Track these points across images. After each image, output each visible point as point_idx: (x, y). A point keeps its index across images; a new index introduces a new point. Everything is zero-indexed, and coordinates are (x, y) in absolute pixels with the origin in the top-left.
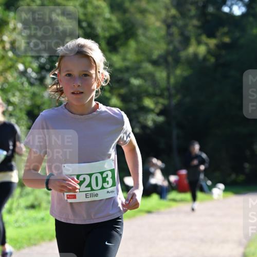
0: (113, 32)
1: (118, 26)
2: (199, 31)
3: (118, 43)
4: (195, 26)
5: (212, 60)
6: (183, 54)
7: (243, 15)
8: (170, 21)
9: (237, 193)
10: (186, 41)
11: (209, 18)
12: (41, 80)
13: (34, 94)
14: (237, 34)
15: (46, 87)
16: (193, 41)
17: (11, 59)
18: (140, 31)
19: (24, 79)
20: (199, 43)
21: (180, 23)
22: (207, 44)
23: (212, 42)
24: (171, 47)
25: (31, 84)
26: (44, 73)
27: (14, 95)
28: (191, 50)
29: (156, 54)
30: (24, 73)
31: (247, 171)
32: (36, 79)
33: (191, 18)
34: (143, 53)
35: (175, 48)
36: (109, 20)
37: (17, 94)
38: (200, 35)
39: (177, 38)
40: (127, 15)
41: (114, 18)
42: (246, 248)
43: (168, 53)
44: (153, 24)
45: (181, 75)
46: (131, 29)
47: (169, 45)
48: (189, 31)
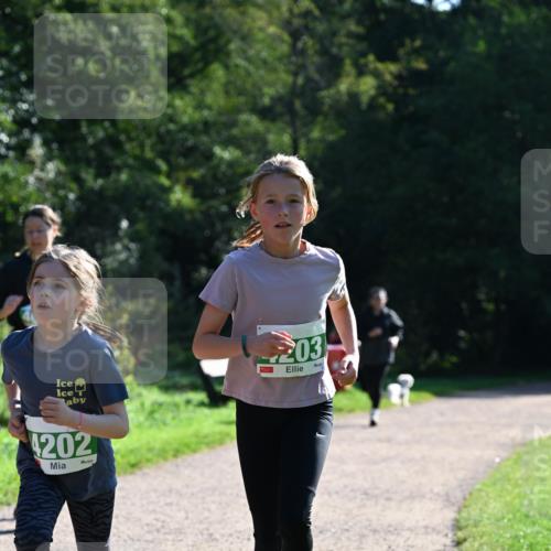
0: (175, 48)
1: (186, 33)
2: (363, 46)
3: (187, 72)
4: (350, 35)
5: (390, 107)
6: (326, 95)
7: (455, 11)
8: (297, 22)
9: (441, 393)
10: (333, 68)
11: (382, 17)
12: (21, 149)
13: (5, 179)
14: (442, 54)
15: (32, 163)
16: (348, 66)
18: (234, 46)
20: (361, 71)
21: (321, 27)
22: (377, 74)
23: (390, 69)
24: (300, 81)
26: (26, 133)
28: (343, 86)
29: (268, 95)
31: (463, 345)
32: (8, 147)
33: (344, 17)
34: (241, 93)
35: (308, 80)
36: (168, 21)
38: (364, 55)
39: (314, 60)
40: (207, 10)
41: (177, 16)
42: (459, 511)
43: (294, 92)
44: (261, 29)
45: (322, 140)
46: (214, 40)
47: (296, 74)
48: (340, 46)
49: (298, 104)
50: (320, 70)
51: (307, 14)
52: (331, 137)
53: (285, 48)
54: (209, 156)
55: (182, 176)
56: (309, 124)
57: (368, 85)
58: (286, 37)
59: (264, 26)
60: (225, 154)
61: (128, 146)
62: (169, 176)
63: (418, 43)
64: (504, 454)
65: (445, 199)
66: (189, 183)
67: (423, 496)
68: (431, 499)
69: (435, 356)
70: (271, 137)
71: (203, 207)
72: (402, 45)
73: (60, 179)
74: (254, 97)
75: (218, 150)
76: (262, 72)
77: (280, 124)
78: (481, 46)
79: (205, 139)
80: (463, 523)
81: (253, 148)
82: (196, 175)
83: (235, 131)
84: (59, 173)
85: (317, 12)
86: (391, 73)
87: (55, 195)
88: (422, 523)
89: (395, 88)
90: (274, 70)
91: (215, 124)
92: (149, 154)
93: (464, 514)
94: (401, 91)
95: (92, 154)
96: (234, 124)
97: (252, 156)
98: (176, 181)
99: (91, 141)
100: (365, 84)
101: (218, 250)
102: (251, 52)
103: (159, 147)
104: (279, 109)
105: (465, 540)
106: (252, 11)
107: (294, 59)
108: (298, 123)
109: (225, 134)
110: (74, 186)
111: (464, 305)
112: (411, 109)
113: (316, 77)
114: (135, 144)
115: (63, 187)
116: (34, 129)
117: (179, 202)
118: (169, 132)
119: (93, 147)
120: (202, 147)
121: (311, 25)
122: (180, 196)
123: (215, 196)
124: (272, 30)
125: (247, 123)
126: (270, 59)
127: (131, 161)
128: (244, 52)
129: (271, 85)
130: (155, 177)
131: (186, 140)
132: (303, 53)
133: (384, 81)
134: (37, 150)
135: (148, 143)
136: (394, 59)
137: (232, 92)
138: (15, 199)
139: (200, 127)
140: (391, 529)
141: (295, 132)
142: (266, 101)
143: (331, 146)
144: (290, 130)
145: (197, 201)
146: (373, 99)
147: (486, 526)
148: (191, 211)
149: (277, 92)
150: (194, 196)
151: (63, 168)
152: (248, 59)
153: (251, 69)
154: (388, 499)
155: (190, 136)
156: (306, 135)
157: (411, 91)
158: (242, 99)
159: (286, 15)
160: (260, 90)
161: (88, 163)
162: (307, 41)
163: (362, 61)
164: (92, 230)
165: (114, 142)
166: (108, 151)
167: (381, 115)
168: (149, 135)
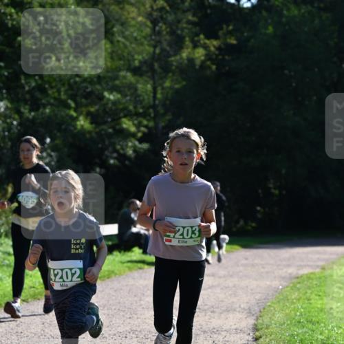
2: (197, 29)
4: (189, 22)
5: (214, 67)
6: (174, 59)
7: (254, 7)
8: (155, 14)
9: (245, 246)
10: (178, 44)
11: (209, 11)
14: (246, 34)
16: (188, 42)
18: (116, 29)
20: (195, 46)
21: (170, 18)
22: (205, 47)
23: (213, 44)
24: (158, 51)
28: (184, 55)
29: (138, 60)
31: (259, 216)
33: (184, 12)
35: (163, 50)
38: (197, 35)
39: (166, 38)
42: (257, 319)
43: (154, 57)
44: (133, 19)
45: (171, 88)
47: (155, 47)
48: (182, 30)
49: (156, 65)
50: (170, 45)
51: (162, 9)
52: (177, 86)
53: (148, 31)
54: (101, 98)
55: (84, 110)
56: (163, 78)
57: (200, 54)
58: (149, 23)
59: (135, 16)
60: (111, 96)
61: (50, 92)
62: (75, 110)
63: (231, 28)
64: (285, 284)
65: (248, 125)
66: (88, 114)
67: (235, 310)
68: (239, 312)
69: (242, 222)
70: (140, 86)
71: (97, 130)
72: (221, 28)
73: (8, 112)
74: (129, 60)
75: (106, 94)
76: (133, 45)
77: (145, 78)
78: (271, 29)
79: (98, 87)
80: (259, 327)
81: (129, 93)
82: (92, 110)
83: (117, 82)
84: (7, 108)
85: (168, 8)
86: (214, 47)
87: (4, 122)
88: (234, 327)
89: (217, 55)
90: (142, 44)
91: (104, 78)
92: (63, 97)
93: (260, 321)
94: (220, 57)
95: (28, 96)
96: (116, 78)
97: (128, 98)
98: (81, 114)
99: (27, 88)
100: (198, 53)
101: (107, 157)
102: (127, 33)
103: (70, 92)
104: (144, 68)
105: (261, 337)
106: (127, 7)
107: (153, 37)
108: (156, 78)
109: (110, 84)
110: (16, 116)
111: (260, 191)
112: (227, 68)
113: (168, 48)
114: (55, 90)
115: (10, 117)
117: (82, 126)
118: (76, 83)
119: (28, 92)
120: (97, 92)
121: (165, 16)
122: (83, 123)
123: (105, 123)
124: (140, 19)
125: (125, 77)
126: (139, 38)
127: (52, 101)
128: (123, 33)
129: (139, 53)
130: (67, 111)
131: (87, 88)
132: (159, 33)
133: (210, 51)
135: (63, 89)
136: (216, 37)
137: (115, 58)
139: (95, 80)
140: (215, 330)
141: (154, 83)
142: (137, 63)
143: (177, 92)
144: (151, 82)
145: (93, 125)
146: (203, 62)
147: (274, 329)
148: (90, 132)
149: (143, 58)
150: (91, 123)
151: (9, 105)
152: (125, 37)
153: (128, 43)
154: (213, 312)
155: (89, 86)
156: (161, 85)
157: (227, 57)
158: (122, 62)
159: (149, 9)
160: (133, 56)
161: (26, 102)
162: (162, 26)
163: (196, 39)
165: (41, 89)
166: (38, 95)
167: (208, 72)
168: (63, 85)
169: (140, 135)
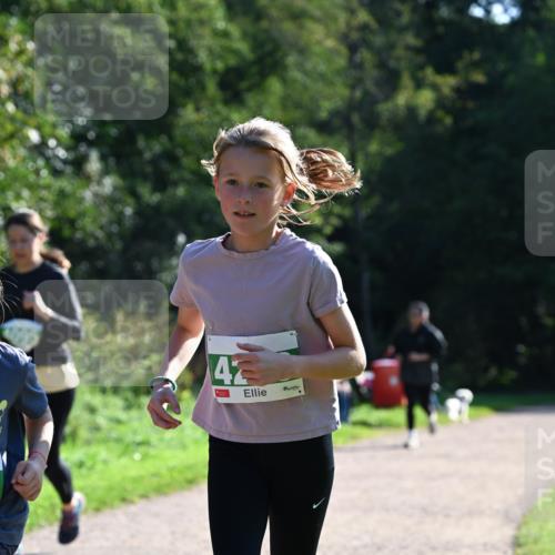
0: (232, 61)
1: (243, 47)
2: (420, 59)
3: (244, 85)
4: (408, 48)
5: (448, 121)
6: (384, 109)
7: (514, 24)
8: (355, 36)
9: (499, 409)
10: (391, 82)
11: (441, 29)
12: (78, 164)
13: (62, 194)
14: (501, 66)
15: (88, 179)
16: (406, 80)
17: (12, 119)
18: (291, 59)
19: (41, 162)
20: (419, 84)
21: (378, 40)
22: (435, 87)
23: (448, 83)
24: (358, 94)
25: (56, 173)
26: (83, 148)
27: (18, 197)
28: (402, 99)
29: (325, 109)
30: (40, 149)
31: (522, 360)
32: (65, 162)
33: (402, 30)
34: (298, 106)
35: (366, 93)
36: (225, 34)
37: (26, 193)
38: (421, 67)
39: (372, 73)
40: (264, 24)
41: (234, 30)
42: (519, 528)
43: (352, 106)
44: (319, 43)
45: (380, 154)
46: (271, 54)
47: (353, 87)
48: (398, 59)
49: (356, 118)
50: (378, 83)
51: (364, 28)
52: (389, 151)
53: (341, 62)
56: (367, 138)
57: (426, 99)
58: (344, 50)
59: (323, 40)
61: (185, 161)
63: (476, 56)
65: (504, 213)
68: (490, 515)
69: (493, 372)
72: (460, 57)
73: (119, 195)
74: (311, 112)
76: (319, 86)
77: (338, 138)
78: (541, 59)
80: (522, 540)
84: (115, 188)
85: (373, 24)
86: (450, 86)
87: (112, 209)
88: (481, 541)
89: (453, 101)
90: (331, 84)
93: (524, 531)
94: (459, 104)
95: (149, 169)
99: (147, 155)
102: (309, 66)
104: (337, 122)
106: (310, 25)
107: (354, 73)
108: (356, 137)
110: (130, 200)
111: (524, 321)
112: (470, 121)
113: (374, 90)
114: (192, 158)
115: (120, 202)
116: (91, 144)
119: (150, 162)
121: (371, 38)
125: (304, 137)
127: (187, 175)
128: (301, 65)
129: (328, 98)
132: (360, 66)
133: (442, 94)
134: (94, 165)
136: (452, 71)
137: (290, 105)
138: (72, 213)
141: (353, 145)
142: (323, 115)
143: (389, 161)
144: (347, 144)
146: (431, 113)
147: (546, 544)
151: (120, 183)
152: (306, 73)
153: (308, 82)
154: (447, 516)
156: (363, 149)
157: (471, 105)
159: (344, 27)
160: (317, 103)
161: (145, 177)
162: (365, 55)
163: (420, 74)
164: (148, 245)
165: (170, 157)
166: (165, 166)
167: (439, 129)
169: (328, 230)
